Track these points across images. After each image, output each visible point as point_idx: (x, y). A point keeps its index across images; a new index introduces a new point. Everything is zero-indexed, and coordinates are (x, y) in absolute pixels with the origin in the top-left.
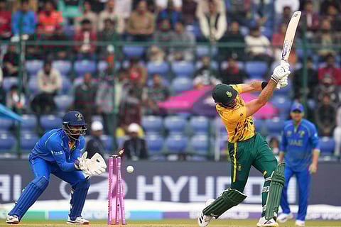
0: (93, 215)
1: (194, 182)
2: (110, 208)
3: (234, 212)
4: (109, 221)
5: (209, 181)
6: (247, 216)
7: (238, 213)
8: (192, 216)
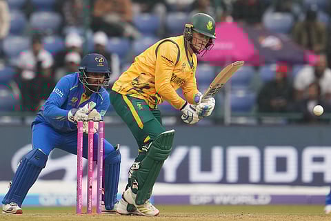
0: (57, 200)
1: (195, 153)
2: (79, 190)
3: (251, 196)
4: (77, 209)
5: (217, 153)
6: (268, 200)
7: (256, 197)
8: (193, 201)
